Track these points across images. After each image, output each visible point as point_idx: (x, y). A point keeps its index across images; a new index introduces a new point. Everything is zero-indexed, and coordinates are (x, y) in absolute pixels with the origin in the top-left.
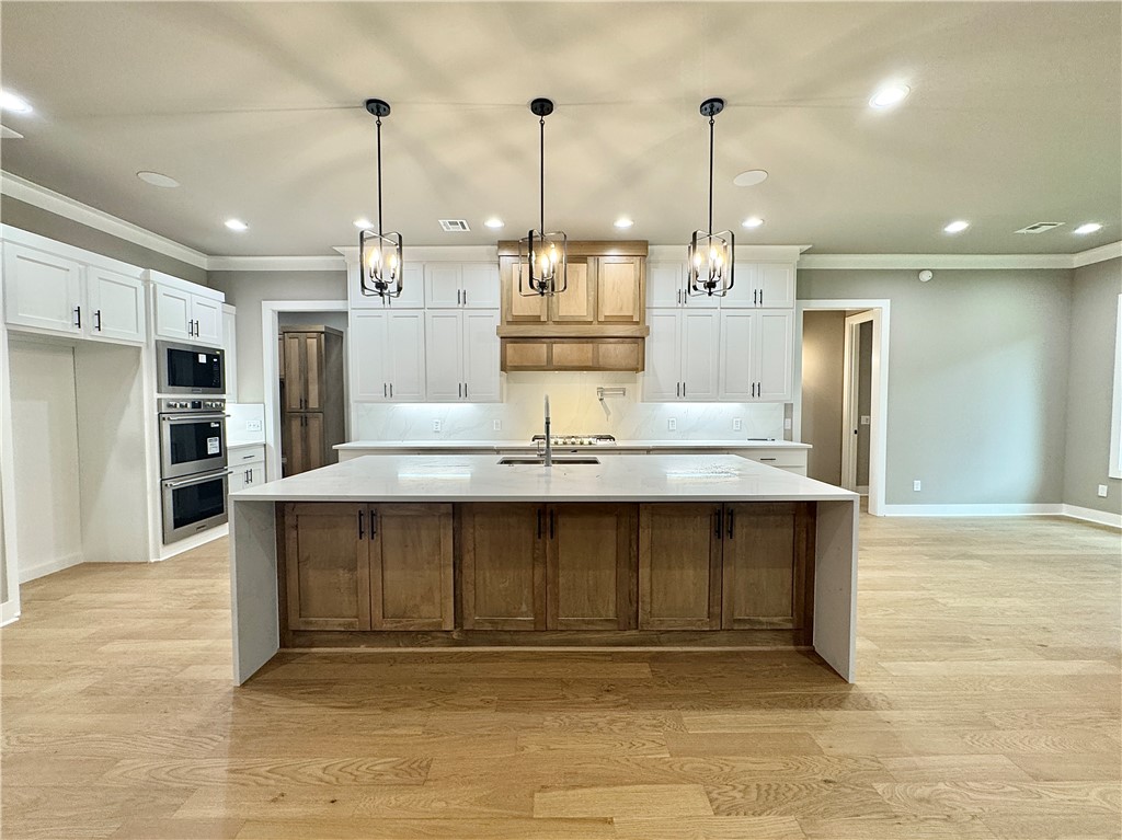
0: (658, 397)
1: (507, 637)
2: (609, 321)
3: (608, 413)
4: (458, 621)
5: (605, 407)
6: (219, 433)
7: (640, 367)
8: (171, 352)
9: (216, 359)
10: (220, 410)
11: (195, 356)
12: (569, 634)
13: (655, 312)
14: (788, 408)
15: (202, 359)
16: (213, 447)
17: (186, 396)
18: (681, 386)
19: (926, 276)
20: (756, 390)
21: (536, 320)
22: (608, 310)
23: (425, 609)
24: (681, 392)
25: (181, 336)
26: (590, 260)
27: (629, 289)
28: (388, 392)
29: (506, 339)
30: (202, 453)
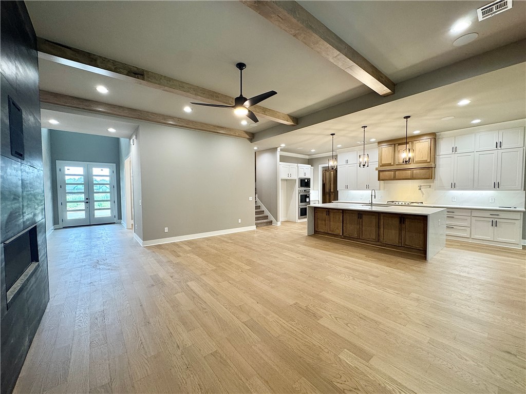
0: (442, 188)
3: (423, 194)
4: (343, 234)
5: (422, 192)
6: (309, 197)
7: (430, 178)
8: (301, 180)
9: (309, 180)
10: (309, 192)
11: (305, 180)
13: (441, 157)
15: (306, 181)
16: (307, 200)
17: (303, 189)
18: (453, 184)
20: (496, 185)
21: (390, 165)
22: (417, 159)
23: (337, 230)
24: (453, 186)
25: (303, 177)
26: (410, 143)
27: (426, 151)
28: (347, 187)
29: (379, 171)
30: (306, 201)
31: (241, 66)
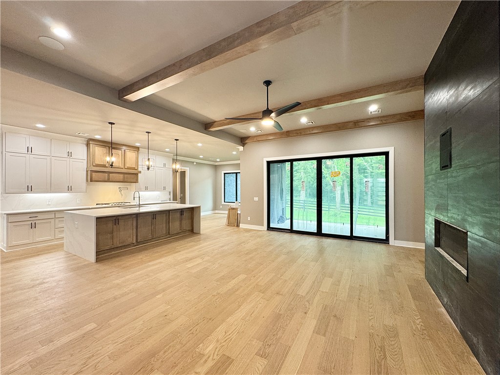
1: (146, 242)
2: (129, 168)
3: (122, 195)
4: (137, 241)
5: (121, 193)
7: (137, 181)
12: (159, 238)
13: (141, 166)
14: (170, 192)
18: (147, 187)
19: (195, 163)
20: (164, 188)
21: (104, 166)
22: (128, 165)
23: (129, 239)
24: (146, 189)
27: (134, 159)
28: (29, 189)
31: (268, 83)
